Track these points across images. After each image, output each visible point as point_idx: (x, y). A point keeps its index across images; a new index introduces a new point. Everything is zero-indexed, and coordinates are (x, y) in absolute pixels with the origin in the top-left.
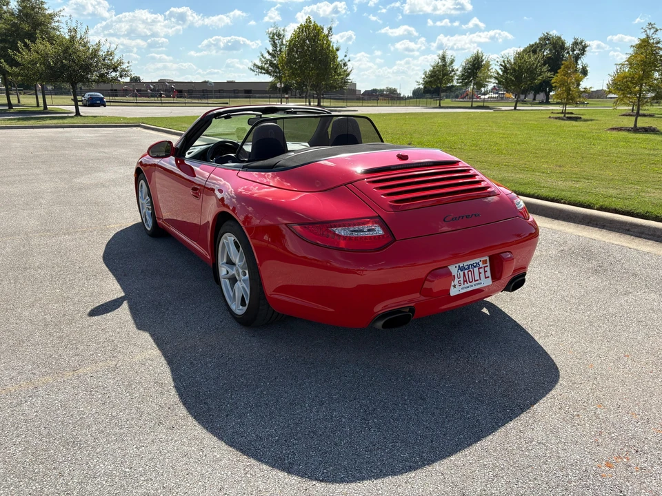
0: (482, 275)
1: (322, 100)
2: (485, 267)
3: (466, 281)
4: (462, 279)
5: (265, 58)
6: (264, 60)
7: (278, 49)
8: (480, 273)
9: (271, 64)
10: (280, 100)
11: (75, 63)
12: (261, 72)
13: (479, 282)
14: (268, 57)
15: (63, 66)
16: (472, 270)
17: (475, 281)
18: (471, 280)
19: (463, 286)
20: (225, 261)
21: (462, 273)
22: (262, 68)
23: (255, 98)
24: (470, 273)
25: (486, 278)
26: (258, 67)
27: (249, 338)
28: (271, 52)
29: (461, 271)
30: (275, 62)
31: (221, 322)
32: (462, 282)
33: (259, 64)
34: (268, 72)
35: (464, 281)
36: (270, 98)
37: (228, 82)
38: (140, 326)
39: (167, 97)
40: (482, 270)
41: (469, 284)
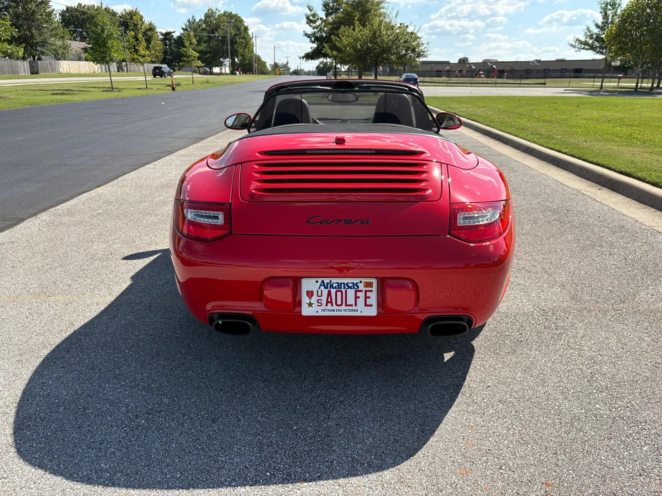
0: (361, 301)
1: (640, 80)
2: (366, 291)
3: (331, 302)
4: (324, 299)
5: (590, 31)
6: (589, 34)
7: (610, 21)
8: (356, 297)
9: (598, 39)
11: (378, 45)
12: (584, 48)
13: (354, 308)
14: (596, 31)
16: (344, 291)
17: (346, 305)
18: (339, 303)
19: (324, 307)
21: (325, 292)
22: (586, 43)
24: (339, 294)
25: (366, 305)
26: (581, 43)
28: (600, 24)
29: (325, 288)
30: (603, 36)
32: (324, 302)
33: (583, 39)
34: (592, 48)
35: (327, 302)
36: (594, 77)
39: (486, 77)
40: (361, 295)
41: (335, 307)
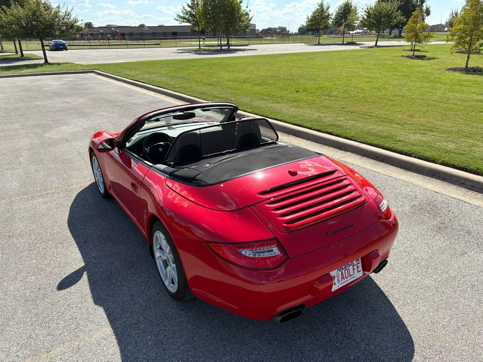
0: (356, 271)
1: (230, 39)
2: (357, 264)
3: (344, 278)
4: (340, 278)
5: (186, 10)
6: (185, 11)
7: (196, 2)
8: (354, 269)
9: (191, 15)
10: (198, 40)
11: (41, 23)
12: (183, 22)
13: (353, 276)
14: (189, 9)
15: (33, 26)
16: (348, 268)
17: (350, 276)
18: (347, 276)
19: (341, 282)
20: (158, 247)
21: (340, 273)
22: (184, 18)
23: (180, 39)
24: (346, 271)
25: (358, 272)
26: (181, 17)
27: (179, 312)
28: (190, 5)
29: (340, 271)
30: (194, 13)
31: (158, 294)
32: (340, 279)
33: (182, 15)
34: (188, 21)
35: (342, 278)
36: (191, 38)
37: (159, 26)
38: (97, 301)
39: (113, 39)
40: (355, 267)
41: (346, 279)
